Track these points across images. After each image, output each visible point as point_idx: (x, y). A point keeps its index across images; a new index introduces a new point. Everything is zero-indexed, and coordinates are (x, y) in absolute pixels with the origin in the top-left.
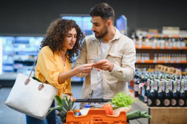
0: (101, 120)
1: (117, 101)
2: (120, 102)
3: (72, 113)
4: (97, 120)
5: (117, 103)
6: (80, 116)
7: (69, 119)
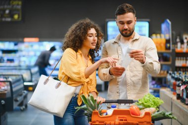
0: (126, 120)
1: (143, 102)
2: (146, 102)
3: (97, 112)
4: (122, 120)
5: (143, 104)
6: (107, 116)
7: (94, 118)
